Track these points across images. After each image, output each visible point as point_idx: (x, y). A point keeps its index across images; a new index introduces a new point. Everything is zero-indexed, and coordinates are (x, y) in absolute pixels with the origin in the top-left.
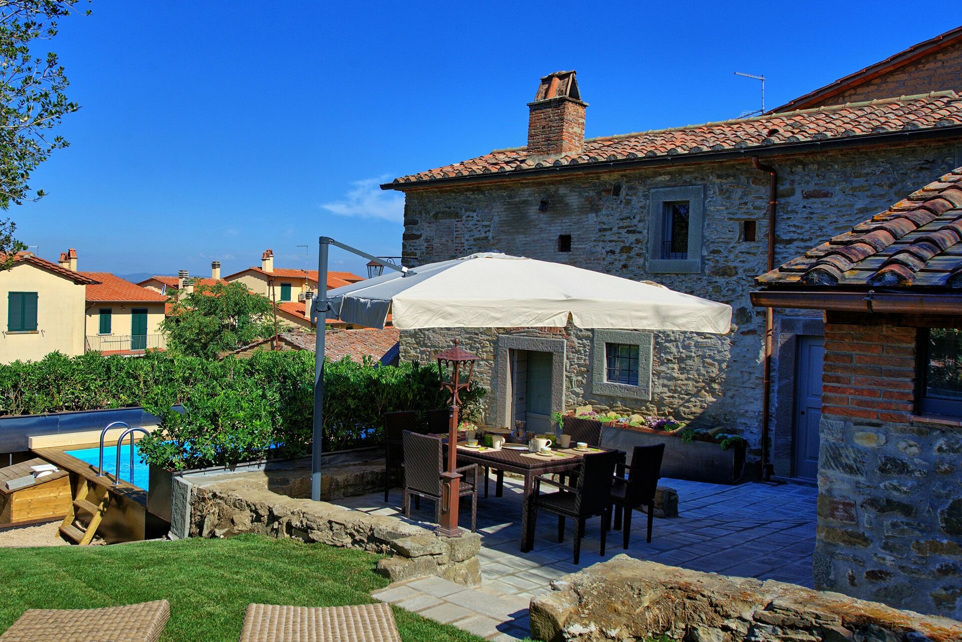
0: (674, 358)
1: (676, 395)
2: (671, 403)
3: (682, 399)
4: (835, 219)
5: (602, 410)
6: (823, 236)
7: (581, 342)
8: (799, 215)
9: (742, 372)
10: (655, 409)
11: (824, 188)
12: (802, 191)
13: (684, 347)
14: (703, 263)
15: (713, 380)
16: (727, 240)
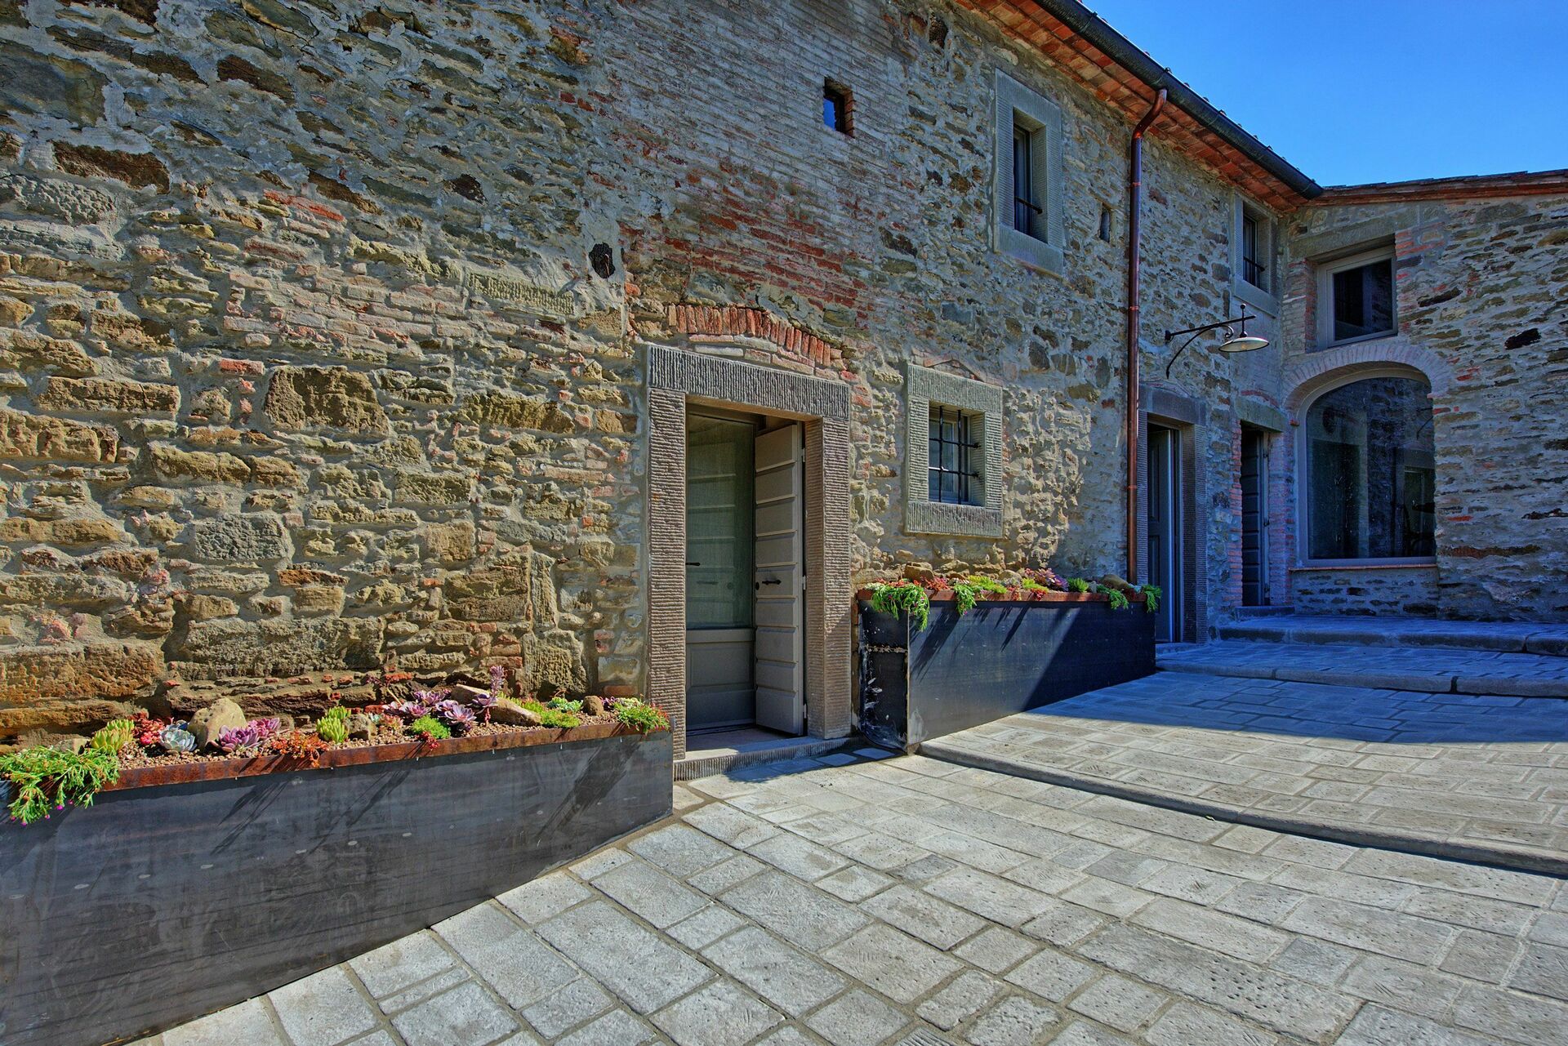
0: (1030, 446)
13: (1043, 423)
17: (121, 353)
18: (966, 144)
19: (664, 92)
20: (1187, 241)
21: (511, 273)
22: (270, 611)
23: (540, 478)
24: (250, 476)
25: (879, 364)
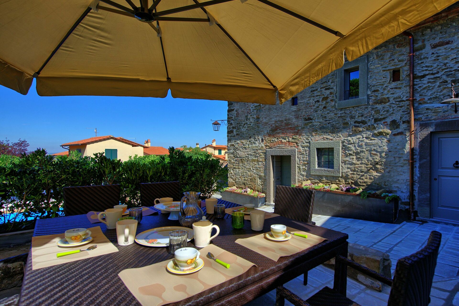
0: (353, 153)
1: (355, 173)
2: (352, 177)
3: (359, 175)
4: (455, 57)
5: (316, 183)
6: (447, 68)
7: (304, 149)
8: (429, 59)
9: (394, 157)
10: (344, 181)
11: (445, 39)
12: (431, 45)
13: (359, 146)
14: (368, 98)
15: (377, 164)
16: (382, 83)
17: (233, 159)
18: (326, 89)
19: (268, 116)
21: (254, 145)
22: (239, 179)
23: (257, 167)
25: (304, 143)
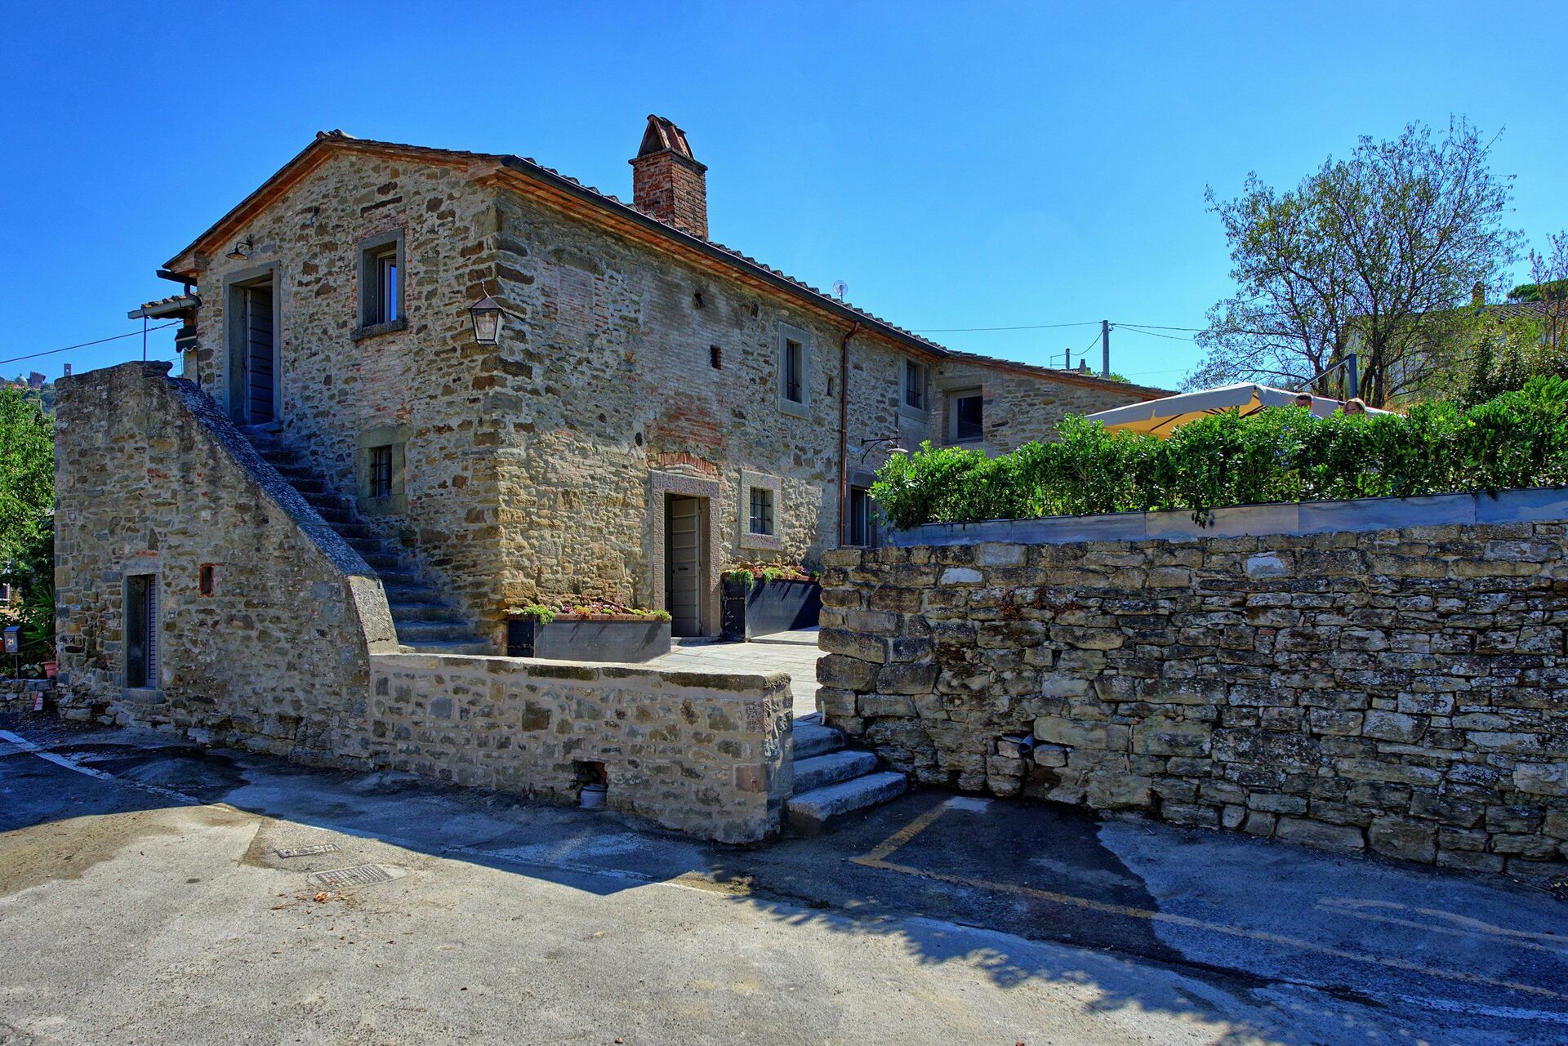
0: (793, 505)
1: (794, 544)
2: (791, 552)
7: (730, 485)
8: (851, 382)
10: (781, 560)
13: (799, 493)
14: (809, 410)
16: (821, 391)
17: (526, 487)
18: (766, 362)
19: (658, 367)
20: (874, 388)
21: (614, 449)
22: (557, 572)
23: (621, 526)
24: (552, 527)
25: (731, 471)
